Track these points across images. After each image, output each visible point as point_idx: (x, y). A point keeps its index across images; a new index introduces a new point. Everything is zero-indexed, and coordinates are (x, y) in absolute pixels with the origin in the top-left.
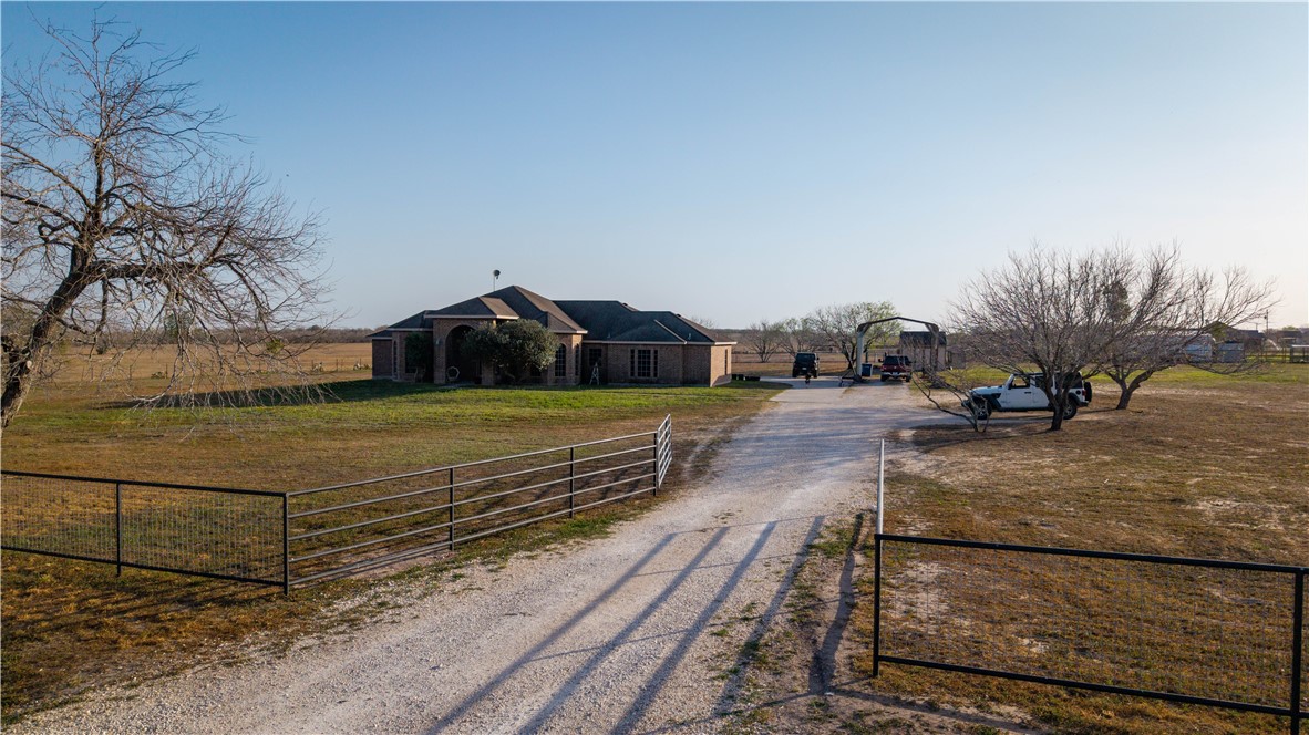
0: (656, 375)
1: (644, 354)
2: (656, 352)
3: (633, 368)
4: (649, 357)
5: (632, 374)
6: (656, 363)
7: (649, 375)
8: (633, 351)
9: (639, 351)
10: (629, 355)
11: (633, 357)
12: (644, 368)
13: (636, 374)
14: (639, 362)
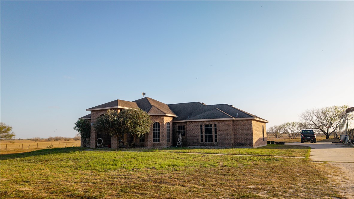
0: (216, 141)
1: (208, 127)
2: (215, 125)
3: (202, 136)
4: (211, 129)
5: (202, 140)
6: (216, 133)
7: (212, 141)
8: (201, 126)
9: (205, 126)
10: (199, 128)
11: (201, 129)
12: (209, 136)
13: (204, 140)
14: (206, 133)
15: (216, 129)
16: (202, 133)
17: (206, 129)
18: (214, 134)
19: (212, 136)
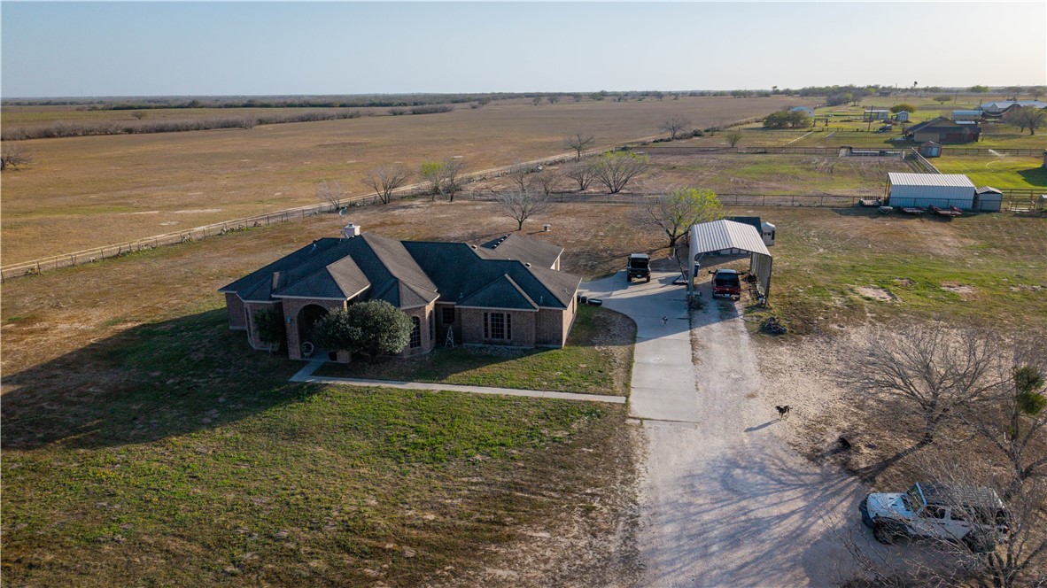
0: (509, 337)
1: (498, 318)
2: (509, 316)
3: (486, 330)
4: (502, 321)
5: (486, 336)
6: (509, 326)
7: (502, 337)
8: (486, 315)
9: (493, 315)
10: (483, 317)
11: (486, 320)
12: (498, 330)
13: (490, 336)
14: (493, 325)
15: (509, 321)
16: (486, 325)
17: (493, 320)
18: (505, 329)
19: (502, 331)
